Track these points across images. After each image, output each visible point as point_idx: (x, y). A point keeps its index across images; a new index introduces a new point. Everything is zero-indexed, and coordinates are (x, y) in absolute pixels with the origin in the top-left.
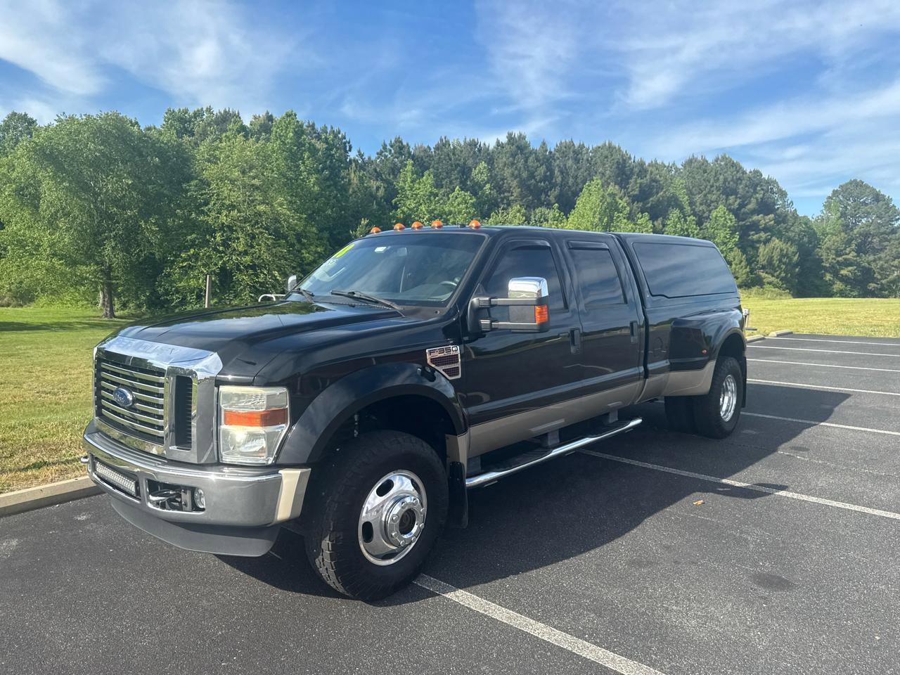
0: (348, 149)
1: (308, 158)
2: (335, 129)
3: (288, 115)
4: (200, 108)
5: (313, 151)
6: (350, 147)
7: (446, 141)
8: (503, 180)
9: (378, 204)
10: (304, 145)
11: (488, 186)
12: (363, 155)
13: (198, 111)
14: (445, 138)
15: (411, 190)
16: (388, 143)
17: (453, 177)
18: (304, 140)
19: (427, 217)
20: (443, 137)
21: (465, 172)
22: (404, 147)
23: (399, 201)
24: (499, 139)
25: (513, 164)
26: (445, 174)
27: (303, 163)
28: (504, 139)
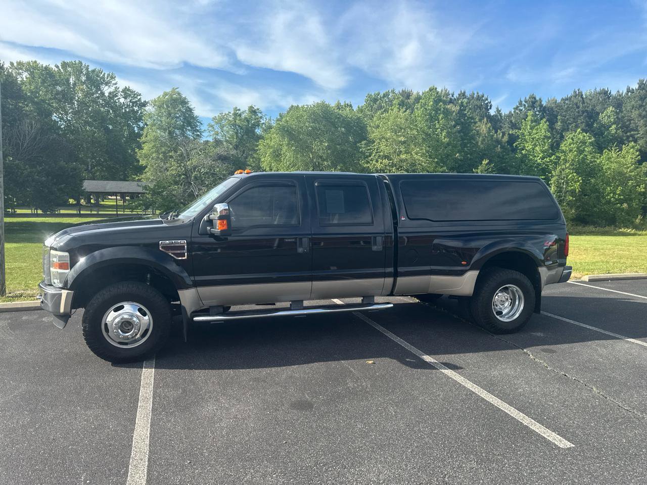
0: (489, 108)
1: (442, 119)
2: (480, 94)
3: (431, 90)
4: (387, 91)
5: (447, 113)
6: (491, 106)
7: (579, 93)
8: (630, 120)
9: (502, 147)
10: (440, 110)
11: (614, 126)
12: (500, 111)
13: (386, 93)
14: (579, 90)
15: (530, 135)
16: (523, 100)
17: (579, 122)
18: (441, 106)
19: (541, 155)
20: (577, 90)
21: (592, 116)
22: (537, 101)
23: (519, 144)
24: (629, 86)
25: (641, 106)
26: (572, 120)
27: (438, 122)
28: (635, 86)
